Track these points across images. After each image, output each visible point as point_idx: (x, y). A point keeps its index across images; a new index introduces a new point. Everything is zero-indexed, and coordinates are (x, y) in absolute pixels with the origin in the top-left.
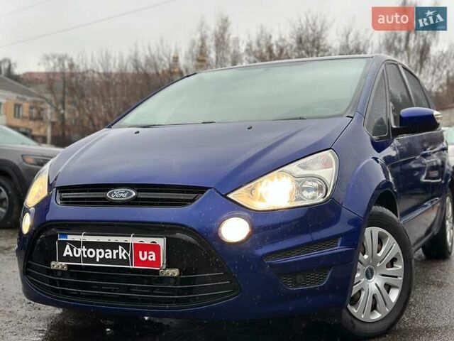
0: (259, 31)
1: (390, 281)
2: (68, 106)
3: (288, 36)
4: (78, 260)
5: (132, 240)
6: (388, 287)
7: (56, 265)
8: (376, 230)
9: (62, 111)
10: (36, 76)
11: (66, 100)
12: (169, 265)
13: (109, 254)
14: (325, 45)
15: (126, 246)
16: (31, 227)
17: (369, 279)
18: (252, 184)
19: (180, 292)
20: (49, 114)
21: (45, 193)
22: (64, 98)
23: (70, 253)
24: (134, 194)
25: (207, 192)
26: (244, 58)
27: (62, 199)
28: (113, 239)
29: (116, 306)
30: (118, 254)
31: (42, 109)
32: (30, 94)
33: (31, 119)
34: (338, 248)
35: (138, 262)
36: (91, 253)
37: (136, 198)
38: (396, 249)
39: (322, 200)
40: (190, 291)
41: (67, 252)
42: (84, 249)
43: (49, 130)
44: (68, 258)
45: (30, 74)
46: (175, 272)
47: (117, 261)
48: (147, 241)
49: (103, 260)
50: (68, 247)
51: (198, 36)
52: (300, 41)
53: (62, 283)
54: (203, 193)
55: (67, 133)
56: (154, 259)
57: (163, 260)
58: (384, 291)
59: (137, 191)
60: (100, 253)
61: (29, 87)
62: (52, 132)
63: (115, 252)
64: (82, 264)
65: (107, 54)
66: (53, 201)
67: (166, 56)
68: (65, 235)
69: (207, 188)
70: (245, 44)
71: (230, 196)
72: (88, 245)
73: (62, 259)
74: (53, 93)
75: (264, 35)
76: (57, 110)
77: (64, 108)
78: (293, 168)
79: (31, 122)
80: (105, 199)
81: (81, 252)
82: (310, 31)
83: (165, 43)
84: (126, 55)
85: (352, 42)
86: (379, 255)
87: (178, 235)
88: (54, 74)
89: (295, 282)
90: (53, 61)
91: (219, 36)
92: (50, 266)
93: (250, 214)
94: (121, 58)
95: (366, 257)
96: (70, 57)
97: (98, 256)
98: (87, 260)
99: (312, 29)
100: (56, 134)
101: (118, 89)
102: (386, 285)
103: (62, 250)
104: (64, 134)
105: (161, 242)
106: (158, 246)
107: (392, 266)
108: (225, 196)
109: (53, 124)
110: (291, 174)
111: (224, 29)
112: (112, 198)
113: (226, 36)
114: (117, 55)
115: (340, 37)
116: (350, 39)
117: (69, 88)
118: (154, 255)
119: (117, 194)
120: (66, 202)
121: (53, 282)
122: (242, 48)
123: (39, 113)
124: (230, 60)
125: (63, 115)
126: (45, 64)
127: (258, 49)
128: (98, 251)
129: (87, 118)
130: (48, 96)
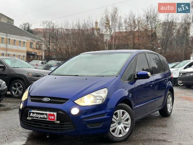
0: (130, 13)
1: (126, 126)
2: (51, 44)
3: (142, 16)
4: (34, 117)
5: (48, 113)
6: (126, 128)
7: (28, 118)
8: (121, 111)
9: (49, 46)
10: (39, 30)
11: (51, 41)
12: (57, 120)
13: (42, 116)
14: (158, 19)
15: (46, 114)
16: (23, 107)
17: (119, 125)
18: (82, 98)
19: (60, 127)
20: (44, 47)
21: (27, 98)
22: (49, 41)
23: (32, 115)
24: (49, 100)
25: (69, 100)
26: (123, 25)
27: (31, 100)
28: (43, 112)
29: (50, 131)
30: (44, 116)
31: (41, 45)
32: (36, 38)
33: (36, 49)
34: (105, 117)
35: (49, 119)
36: (37, 116)
37: (50, 101)
38: (128, 116)
39: (101, 103)
40: (62, 127)
41: (31, 115)
42: (36, 114)
43: (44, 53)
44: (31, 117)
45: (37, 29)
46: (59, 122)
47: (44, 118)
48: (52, 113)
49: (40, 118)
50: (31, 114)
51: (105, 15)
52: (147, 18)
53: (30, 123)
54: (67, 100)
55: (50, 55)
56: (53, 118)
57: (56, 119)
58: (124, 129)
59: (50, 99)
60: (40, 116)
61: (36, 35)
62: (45, 54)
63: (43, 116)
64: (35, 118)
65: (67, 22)
66: (28, 100)
67: (91, 24)
68: (31, 110)
69: (69, 99)
70: (124, 19)
71: (75, 101)
72: (37, 113)
73: (30, 117)
74: (45, 38)
75: (132, 15)
76: (47, 45)
77: (49, 45)
78: (94, 94)
79: (36, 50)
80: (42, 100)
81: (35, 115)
82: (152, 13)
83: (91, 19)
84: (75, 23)
85: (170, 18)
86: (122, 118)
87: (60, 112)
88: (46, 29)
89: (92, 126)
90: (46, 24)
91: (113, 15)
92: (27, 118)
93: (80, 107)
94: (73, 24)
95: (118, 118)
96: (53, 23)
97: (39, 117)
98: (36, 117)
99: (153, 13)
100: (46, 55)
101: (72, 37)
102: (124, 127)
103: (30, 114)
104: (49, 55)
105: (55, 114)
106: (54, 115)
107: (127, 121)
108: (73, 102)
109: (45, 51)
110: (93, 95)
111: (116, 12)
112: (44, 100)
113: (116, 15)
114: (71, 23)
115: (165, 16)
116: (169, 17)
117: (51, 37)
118: (53, 117)
119: (45, 99)
120: (32, 101)
121: (28, 123)
122: (123, 21)
123: (40, 47)
124: (118, 25)
125: (49, 47)
126: (43, 25)
127: (129, 21)
128: (39, 115)
129: (59, 49)
130: (43, 39)
